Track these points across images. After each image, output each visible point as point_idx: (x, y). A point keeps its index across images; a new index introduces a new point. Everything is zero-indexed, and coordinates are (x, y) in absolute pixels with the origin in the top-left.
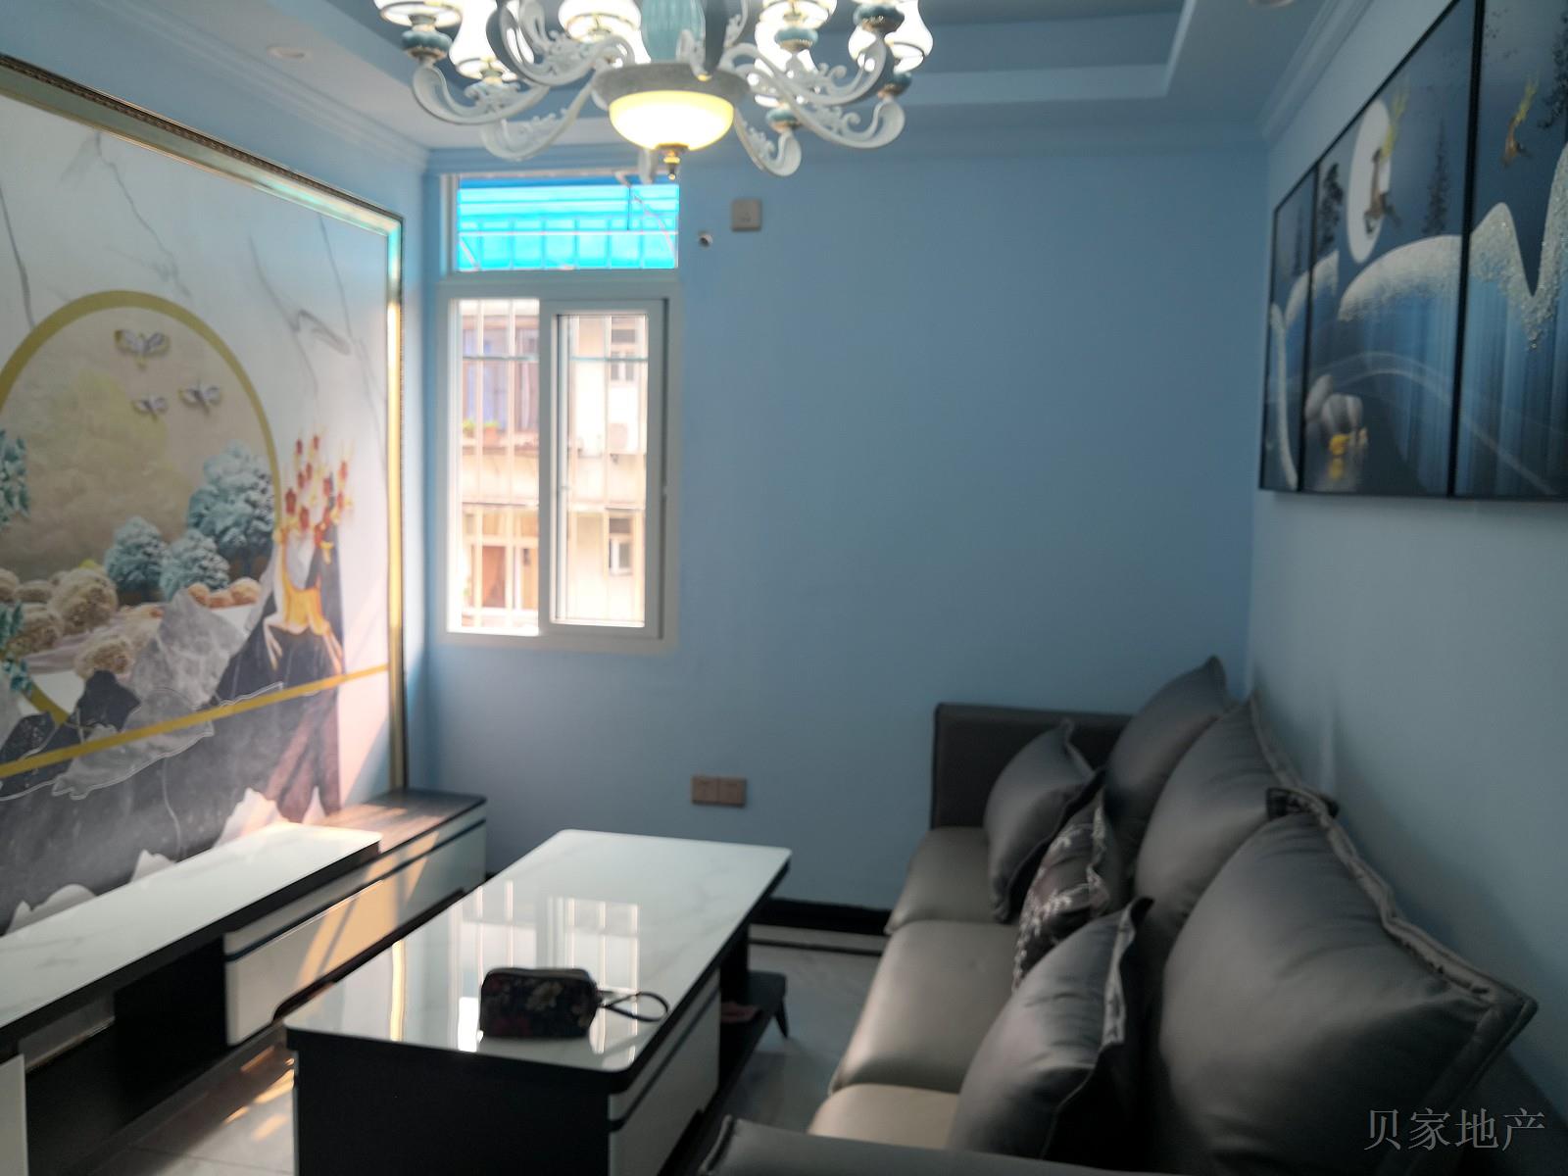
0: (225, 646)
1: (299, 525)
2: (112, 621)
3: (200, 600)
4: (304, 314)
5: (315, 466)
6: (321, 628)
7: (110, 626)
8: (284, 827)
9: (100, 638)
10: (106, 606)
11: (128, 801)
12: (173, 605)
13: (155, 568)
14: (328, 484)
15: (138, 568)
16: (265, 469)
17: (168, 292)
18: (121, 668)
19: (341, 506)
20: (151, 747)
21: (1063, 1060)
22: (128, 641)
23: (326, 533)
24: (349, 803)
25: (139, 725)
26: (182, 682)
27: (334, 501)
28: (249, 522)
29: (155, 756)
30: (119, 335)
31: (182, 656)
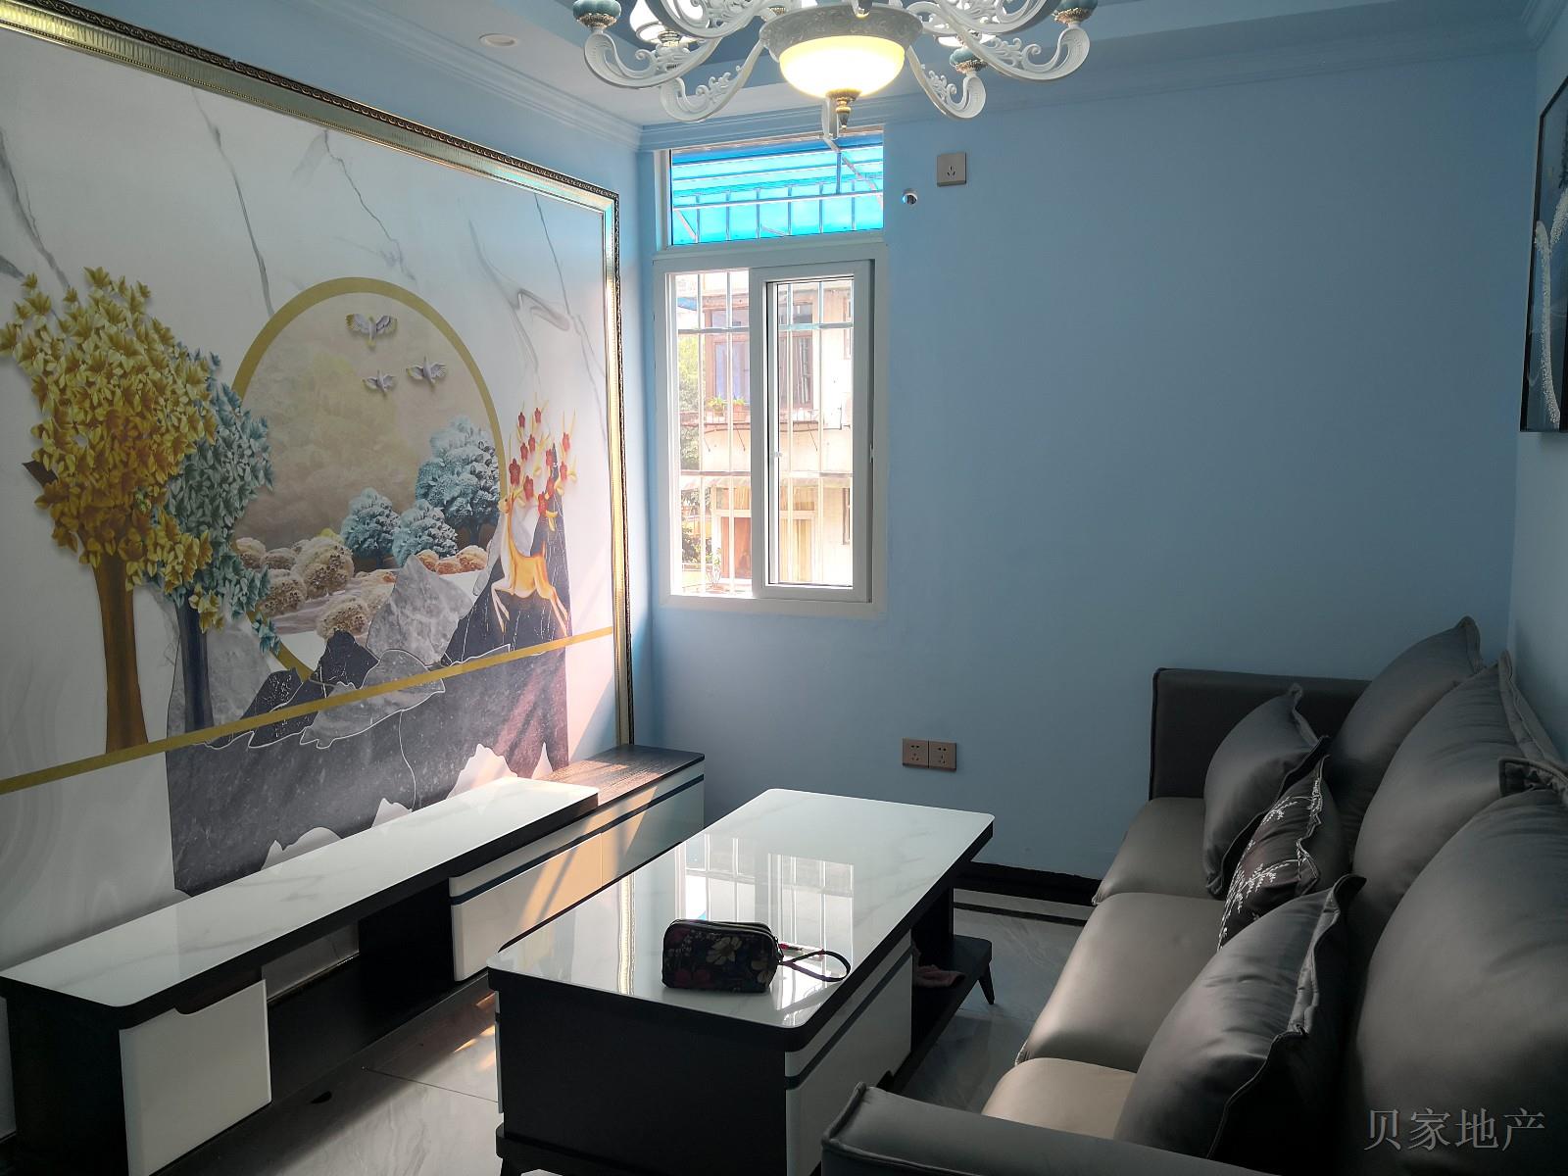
0: (454, 610)
1: (523, 495)
2: (349, 585)
3: (430, 566)
4: (523, 292)
5: (538, 440)
6: (548, 592)
7: (348, 590)
8: (511, 779)
9: (339, 601)
10: (343, 572)
11: (368, 752)
12: (405, 571)
13: (388, 536)
14: (551, 455)
15: (371, 536)
16: (491, 443)
17: (394, 277)
18: (358, 630)
19: (564, 477)
20: (388, 703)
21: (1238, 1048)
22: (365, 605)
23: (550, 503)
24: (575, 760)
25: (375, 683)
26: (414, 643)
27: (558, 472)
28: (475, 493)
29: (391, 712)
30: (350, 319)
31: (414, 619)
